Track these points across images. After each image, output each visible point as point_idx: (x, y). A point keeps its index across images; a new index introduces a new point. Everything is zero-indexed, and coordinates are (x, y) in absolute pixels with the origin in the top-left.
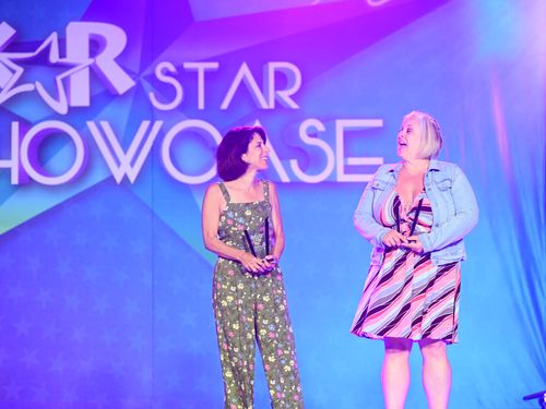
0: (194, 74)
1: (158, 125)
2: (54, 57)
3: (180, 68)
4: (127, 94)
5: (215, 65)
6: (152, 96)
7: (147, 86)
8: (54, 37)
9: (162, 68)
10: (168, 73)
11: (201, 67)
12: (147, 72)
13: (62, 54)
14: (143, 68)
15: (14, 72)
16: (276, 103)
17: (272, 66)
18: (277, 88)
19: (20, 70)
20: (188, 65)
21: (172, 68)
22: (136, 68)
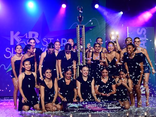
0: (50, 40)
1: (44, 48)
2: (27, 37)
3: (47, 39)
4: (39, 43)
5: (53, 39)
6: (43, 44)
7: (42, 42)
8: (26, 34)
9: (44, 39)
10: (45, 40)
11: (51, 39)
12: (42, 40)
13: (28, 37)
14: (41, 39)
15: (20, 40)
16: (63, 45)
17: (62, 39)
18: (63, 43)
19: (21, 39)
20: (48, 39)
21: (46, 39)
22: (40, 39)
